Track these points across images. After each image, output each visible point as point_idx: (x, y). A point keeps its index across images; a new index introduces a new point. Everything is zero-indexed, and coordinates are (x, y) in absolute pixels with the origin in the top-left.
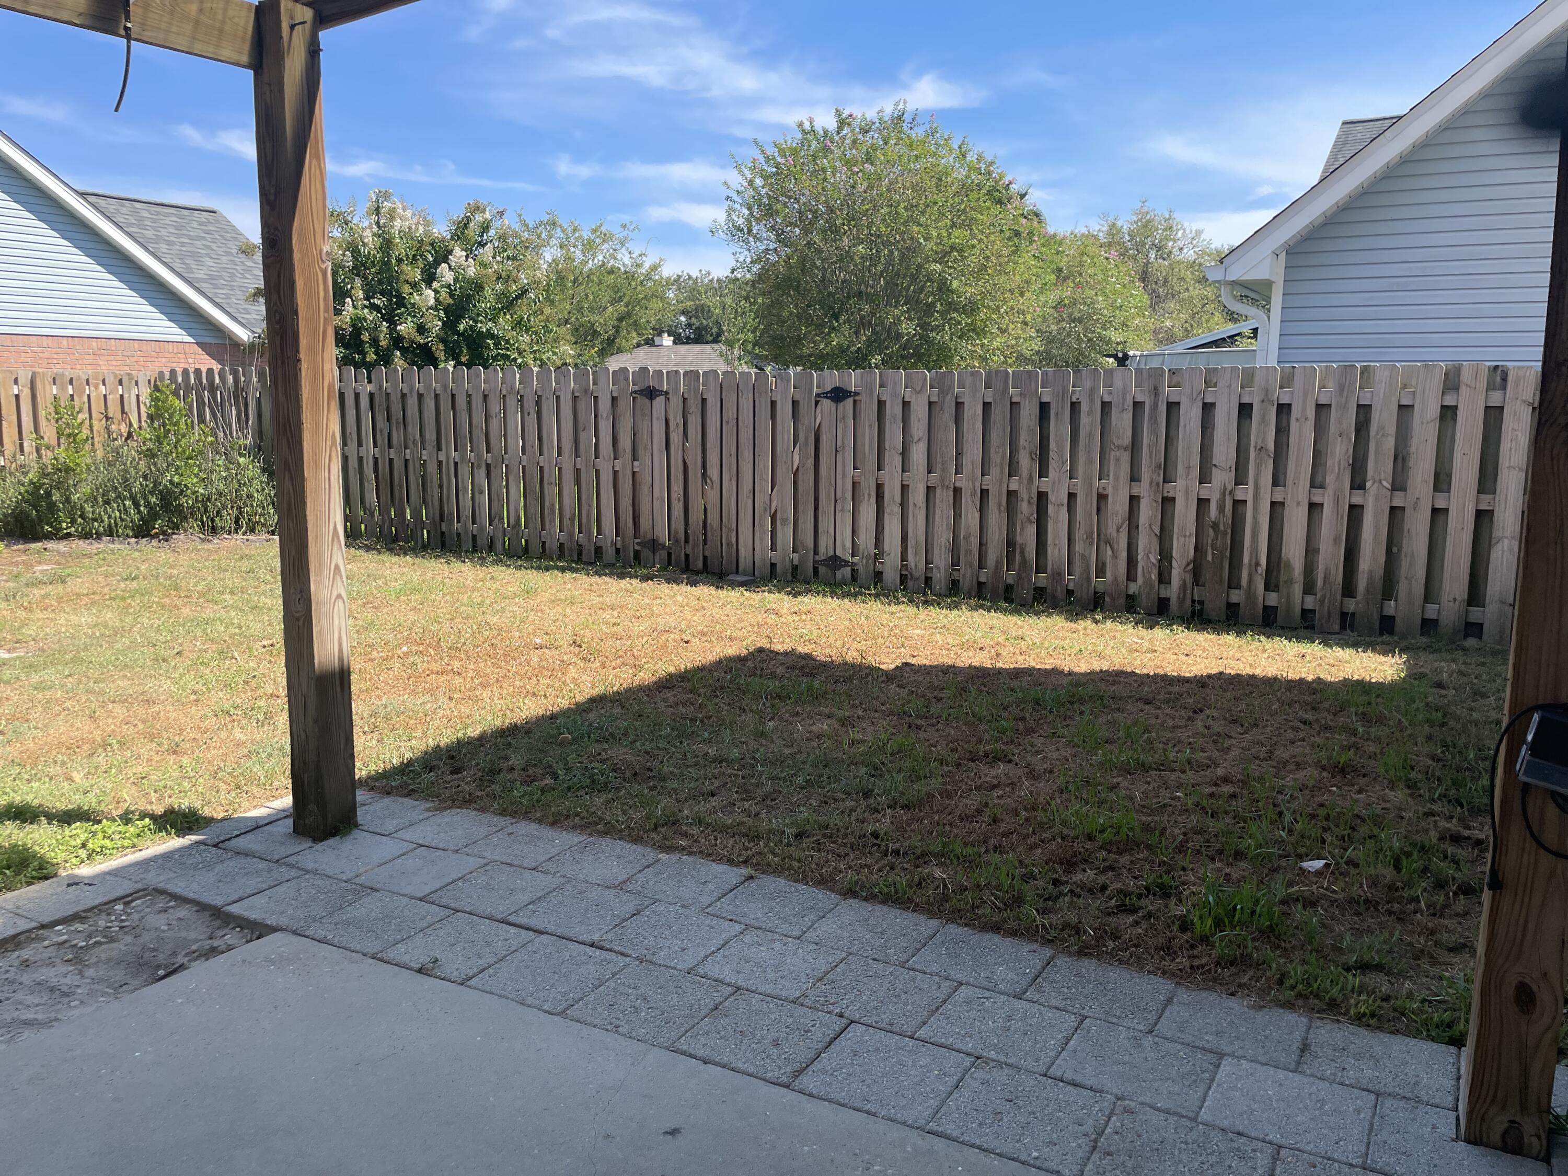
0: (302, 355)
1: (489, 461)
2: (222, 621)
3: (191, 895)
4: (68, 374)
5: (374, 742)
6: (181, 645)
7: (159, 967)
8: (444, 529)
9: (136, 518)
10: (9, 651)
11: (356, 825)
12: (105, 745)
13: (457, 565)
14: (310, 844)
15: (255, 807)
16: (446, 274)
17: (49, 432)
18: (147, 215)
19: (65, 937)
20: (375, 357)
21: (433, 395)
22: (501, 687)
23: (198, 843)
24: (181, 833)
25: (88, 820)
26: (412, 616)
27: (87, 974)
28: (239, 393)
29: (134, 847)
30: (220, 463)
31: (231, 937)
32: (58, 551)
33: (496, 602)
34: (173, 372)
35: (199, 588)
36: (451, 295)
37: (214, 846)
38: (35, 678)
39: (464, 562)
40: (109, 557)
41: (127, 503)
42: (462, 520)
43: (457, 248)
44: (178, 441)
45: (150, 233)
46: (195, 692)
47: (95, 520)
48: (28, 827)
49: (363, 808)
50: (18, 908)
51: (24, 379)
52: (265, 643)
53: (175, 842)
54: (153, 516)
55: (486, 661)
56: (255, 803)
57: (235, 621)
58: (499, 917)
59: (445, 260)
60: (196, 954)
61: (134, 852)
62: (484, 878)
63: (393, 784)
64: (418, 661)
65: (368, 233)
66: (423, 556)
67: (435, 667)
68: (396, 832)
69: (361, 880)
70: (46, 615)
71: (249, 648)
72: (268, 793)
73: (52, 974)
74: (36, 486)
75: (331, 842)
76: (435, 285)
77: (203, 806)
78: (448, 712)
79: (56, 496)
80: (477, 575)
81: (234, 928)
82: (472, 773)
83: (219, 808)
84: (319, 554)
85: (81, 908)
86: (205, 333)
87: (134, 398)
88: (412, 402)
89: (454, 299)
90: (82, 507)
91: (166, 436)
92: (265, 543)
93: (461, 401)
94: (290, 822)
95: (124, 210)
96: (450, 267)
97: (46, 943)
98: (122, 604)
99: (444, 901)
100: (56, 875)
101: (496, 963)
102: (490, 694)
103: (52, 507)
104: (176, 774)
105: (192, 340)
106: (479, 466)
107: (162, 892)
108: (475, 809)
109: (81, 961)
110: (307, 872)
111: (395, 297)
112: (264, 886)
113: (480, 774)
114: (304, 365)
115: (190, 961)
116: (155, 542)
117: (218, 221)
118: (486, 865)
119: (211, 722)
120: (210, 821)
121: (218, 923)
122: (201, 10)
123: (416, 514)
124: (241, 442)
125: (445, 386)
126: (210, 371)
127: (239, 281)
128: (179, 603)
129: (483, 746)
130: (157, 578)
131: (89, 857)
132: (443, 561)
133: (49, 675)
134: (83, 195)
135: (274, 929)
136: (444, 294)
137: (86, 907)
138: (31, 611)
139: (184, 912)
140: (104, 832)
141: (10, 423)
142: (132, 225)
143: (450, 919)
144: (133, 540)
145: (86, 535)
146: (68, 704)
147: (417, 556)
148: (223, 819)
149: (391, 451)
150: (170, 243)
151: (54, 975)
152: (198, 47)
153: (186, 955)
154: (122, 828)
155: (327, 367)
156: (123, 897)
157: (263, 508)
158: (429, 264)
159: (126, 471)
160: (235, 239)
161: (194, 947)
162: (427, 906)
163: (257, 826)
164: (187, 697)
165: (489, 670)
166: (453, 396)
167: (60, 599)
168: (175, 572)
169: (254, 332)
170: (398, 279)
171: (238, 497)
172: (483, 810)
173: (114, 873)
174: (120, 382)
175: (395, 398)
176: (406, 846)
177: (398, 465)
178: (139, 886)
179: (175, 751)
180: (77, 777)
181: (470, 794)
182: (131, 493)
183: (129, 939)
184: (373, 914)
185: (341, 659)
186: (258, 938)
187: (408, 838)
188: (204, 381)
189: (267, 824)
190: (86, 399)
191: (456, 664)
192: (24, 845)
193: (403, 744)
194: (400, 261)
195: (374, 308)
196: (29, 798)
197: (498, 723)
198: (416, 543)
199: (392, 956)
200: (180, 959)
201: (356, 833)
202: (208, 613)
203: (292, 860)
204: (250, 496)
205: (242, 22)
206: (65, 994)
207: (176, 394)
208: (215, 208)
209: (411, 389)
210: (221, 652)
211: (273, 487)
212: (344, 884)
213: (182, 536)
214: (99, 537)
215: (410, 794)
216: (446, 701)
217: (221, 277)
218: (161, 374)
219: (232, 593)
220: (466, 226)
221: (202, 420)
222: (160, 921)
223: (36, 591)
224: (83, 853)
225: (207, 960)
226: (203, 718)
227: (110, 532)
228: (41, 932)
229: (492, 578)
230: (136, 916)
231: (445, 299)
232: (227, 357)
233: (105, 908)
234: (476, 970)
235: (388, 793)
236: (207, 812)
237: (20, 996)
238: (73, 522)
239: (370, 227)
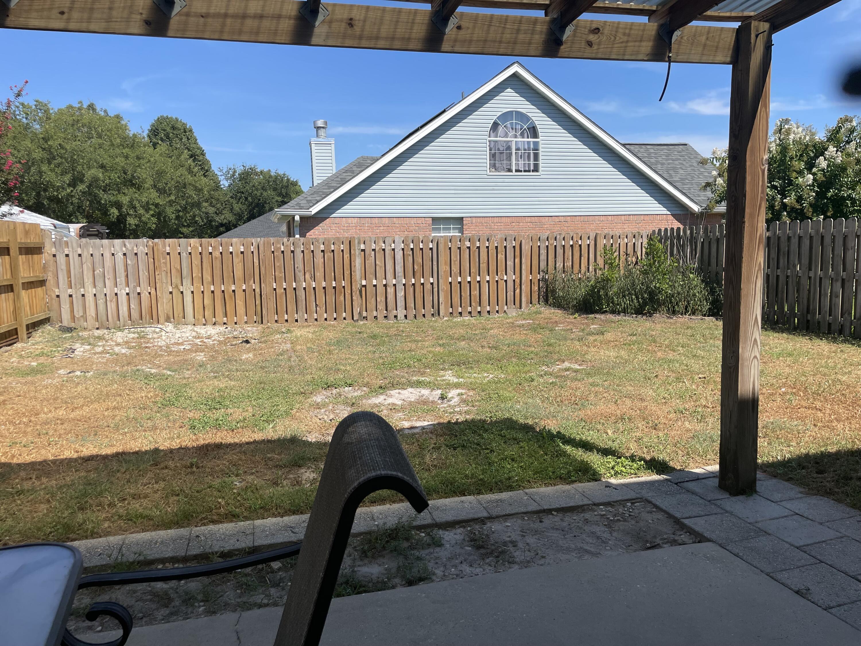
0: (746, 219)
1: (844, 277)
2: (678, 361)
3: (664, 508)
4: (611, 233)
5: (766, 444)
6: (657, 372)
7: (647, 541)
8: (809, 318)
9: (637, 304)
10: (579, 365)
11: (756, 492)
12: (622, 419)
13: (817, 342)
14: (728, 496)
15: (697, 467)
16: (822, 163)
17: (601, 262)
18: (652, 151)
19: (604, 513)
20: (771, 216)
21: (808, 237)
22: (850, 423)
23: (666, 479)
24: (659, 473)
25: (614, 455)
26: (787, 370)
27: (613, 535)
28: (693, 240)
29: (636, 474)
30: (680, 277)
31: (684, 537)
32: (601, 319)
33: (845, 367)
34: (660, 230)
35: (666, 343)
36: (824, 175)
37: (676, 484)
38: (591, 380)
39: (822, 339)
40: (623, 323)
41: (634, 297)
42: (822, 313)
43: (830, 147)
44: (660, 266)
45: (653, 160)
46: (665, 398)
47: (618, 304)
48: (589, 453)
49: (760, 482)
50: (584, 492)
51: (592, 237)
52: (700, 376)
53: (656, 477)
54: (645, 304)
55: (839, 405)
56: (697, 465)
57: (685, 362)
58: (851, 574)
59: (822, 154)
60: (666, 541)
61: (636, 477)
62: (840, 545)
63: (778, 471)
64: (792, 398)
65: (773, 145)
66: (794, 334)
67: (804, 404)
68: (781, 501)
69: (759, 525)
70: (595, 349)
71: (693, 379)
72: (704, 461)
73: (598, 530)
74: (593, 287)
75: (741, 498)
76: (814, 170)
77: (670, 460)
78: (814, 434)
79: (602, 293)
80: (831, 349)
81: (686, 532)
82: (831, 476)
83: (678, 464)
84: (746, 332)
85: (612, 500)
86: (677, 209)
87: (640, 244)
88: (795, 241)
89: (826, 178)
90: (612, 298)
91: (654, 263)
92: (700, 321)
93: (828, 240)
94: (717, 480)
95: (642, 150)
96: (825, 158)
97: (596, 513)
98: (629, 348)
99: (813, 553)
100: (600, 480)
101: (850, 603)
102: (842, 426)
103: (599, 297)
104: (656, 440)
105: (669, 213)
106: (837, 280)
107: (650, 502)
108: (833, 499)
109: (611, 527)
110: (727, 512)
111: (787, 180)
112: (702, 513)
113: (837, 477)
114: (747, 225)
115: (663, 543)
116: (644, 317)
117: (687, 149)
118: (842, 537)
119: (672, 416)
120: (673, 469)
121: (677, 527)
122: (707, 39)
123: (791, 309)
124: (692, 266)
125: (817, 231)
126: (679, 229)
127: (696, 180)
128: (656, 349)
129: (838, 459)
130: (645, 335)
131: (615, 474)
132: (807, 338)
133: (597, 379)
134: (624, 145)
135: (709, 540)
136: (820, 175)
137: (615, 500)
138: (589, 347)
139: (660, 516)
140: (622, 463)
141: (584, 258)
142: (645, 157)
143: (817, 565)
144: (635, 316)
145: (613, 312)
146: (605, 395)
147: (790, 334)
148: (680, 470)
149: (779, 270)
150: (662, 164)
151: (599, 530)
152: (704, 59)
153: (661, 539)
154: (630, 463)
155: (760, 225)
156: (631, 500)
157: (701, 302)
158: (811, 158)
159: (634, 281)
160: (696, 157)
161: (665, 536)
162: (801, 553)
163: (698, 478)
164: (660, 400)
165: (841, 411)
166: (822, 237)
167: (601, 342)
168: (654, 333)
169: (702, 207)
170: (789, 169)
171: (688, 295)
172: (839, 501)
173: (626, 486)
174: (634, 237)
175: (784, 239)
176: (786, 513)
177: (782, 279)
178: (638, 496)
179: (655, 427)
180: (610, 432)
181: (830, 489)
182: (635, 291)
183: (633, 522)
184: (767, 548)
185: (753, 393)
186: (699, 542)
187: (788, 507)
188: (675, 234)
189: (703, 479)
190: (618, 245)
191: (818, 404)
192: (587, 461)
193: (784, 448)
194: (791, 158)
195: (774, 187)
196: (589, 438)
197: (849, 446)
198: (790, 326)
199: (779, 577)
200: (658, 541)
201: (755, 496)
202: (671, 356)
203: (718, 503)
204: (694, 295)
205: (729, 41)
206: (603, 542)
207: (660, 241)
208: (686, 142)
209: (795, 233)
210: (677, 378)
211: (707, 291)
212: (748, 525)
213: (658, 315)
214: (619, 313)
215: (789, 480)
216: (812, 427)
217: (687, 179)
218: (654, 231)
219: (682, 347)
220: (838, 132)
221: (672, 254)
222: (649, 517)
223: (591, 338)
224: (613, 472)
225: (672, 545)
226: (669, 413)
227: (624, 311)
228: (594, 507)
229: (842, 351)
230: (637, 511)
231: (820, 178)
232: (688, 221)
233: (622, 502)
234: (835, 604)
235: (775, 477)
236: (671, 464)
237: (584, 536)
238: (608, 305)
239: (775, 141)
